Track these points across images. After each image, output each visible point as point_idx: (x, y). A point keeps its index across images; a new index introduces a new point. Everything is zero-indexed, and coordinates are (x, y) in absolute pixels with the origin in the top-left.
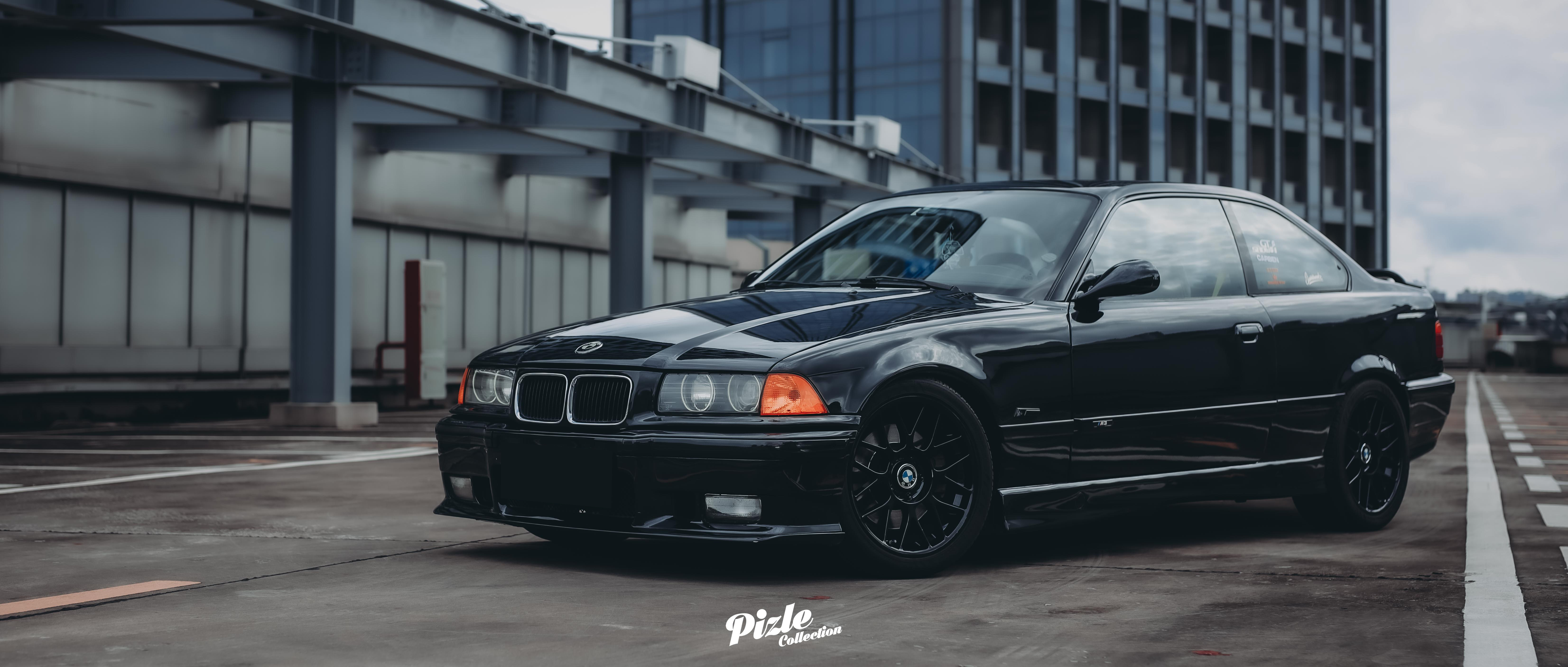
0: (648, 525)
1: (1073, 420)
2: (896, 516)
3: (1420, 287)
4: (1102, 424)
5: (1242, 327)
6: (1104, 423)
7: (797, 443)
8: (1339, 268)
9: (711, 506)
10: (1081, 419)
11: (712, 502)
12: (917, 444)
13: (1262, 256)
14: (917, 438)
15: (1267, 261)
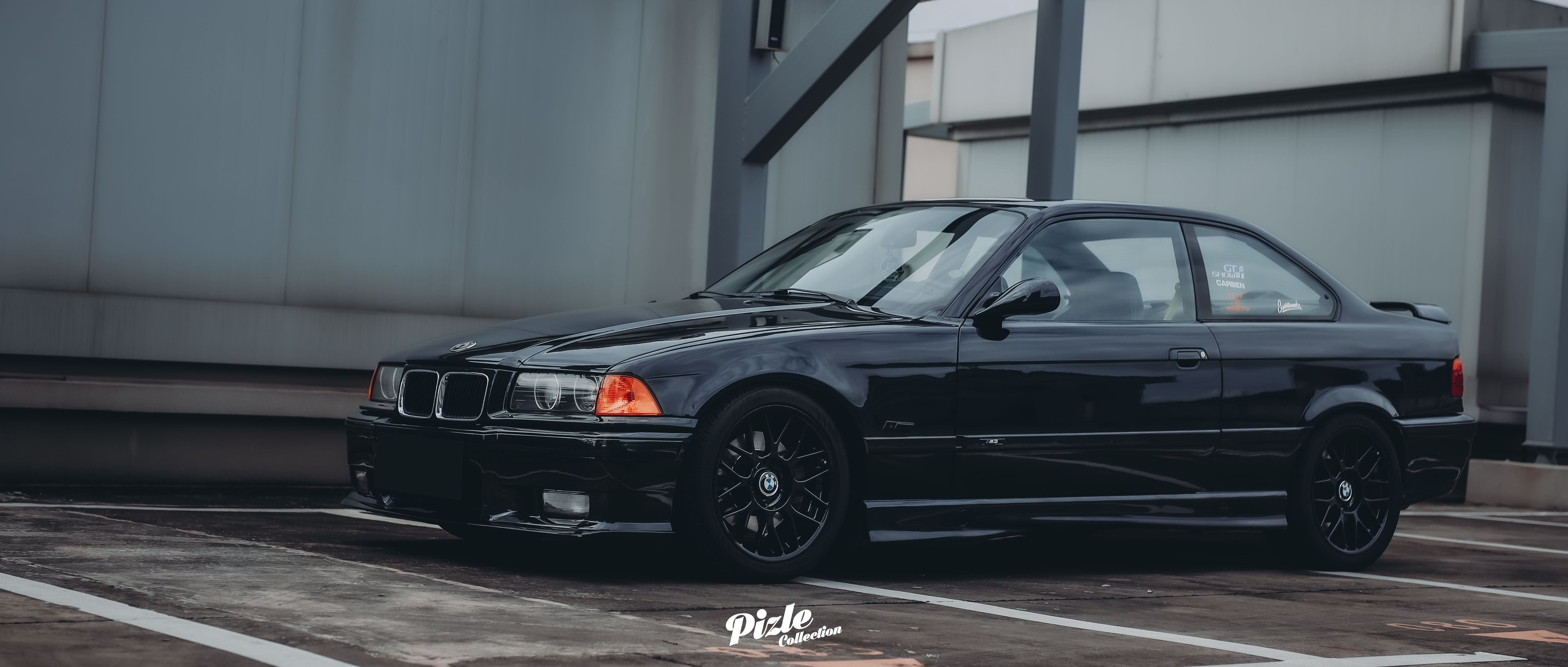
0: (494, 518)
1: (955, 437)
2: (752, 523)
3: (1446, 323)
4: (992, 441)
5: (1178, 352)
6: (994, 441)
7: (625, 443)
8: (1327, 298)
9: (547, 501)
10: (966, 436)
11: (549, 498)
12: (781, 453)
13: (1223, 281)
14: (781, 448)
15: (1229, 286)
